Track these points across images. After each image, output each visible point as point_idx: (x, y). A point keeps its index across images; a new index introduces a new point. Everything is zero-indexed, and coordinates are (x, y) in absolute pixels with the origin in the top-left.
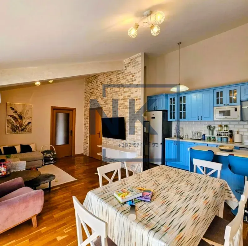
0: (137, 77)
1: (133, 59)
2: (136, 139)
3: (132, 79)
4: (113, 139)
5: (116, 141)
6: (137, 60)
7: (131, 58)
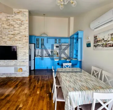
0: (25, 23)
1: (22, 11)
2: (25, 58)
3: (21, 23)
4: (3, 60)
5: (7, 62)
6: (25, 13)
7: (20, 10)
